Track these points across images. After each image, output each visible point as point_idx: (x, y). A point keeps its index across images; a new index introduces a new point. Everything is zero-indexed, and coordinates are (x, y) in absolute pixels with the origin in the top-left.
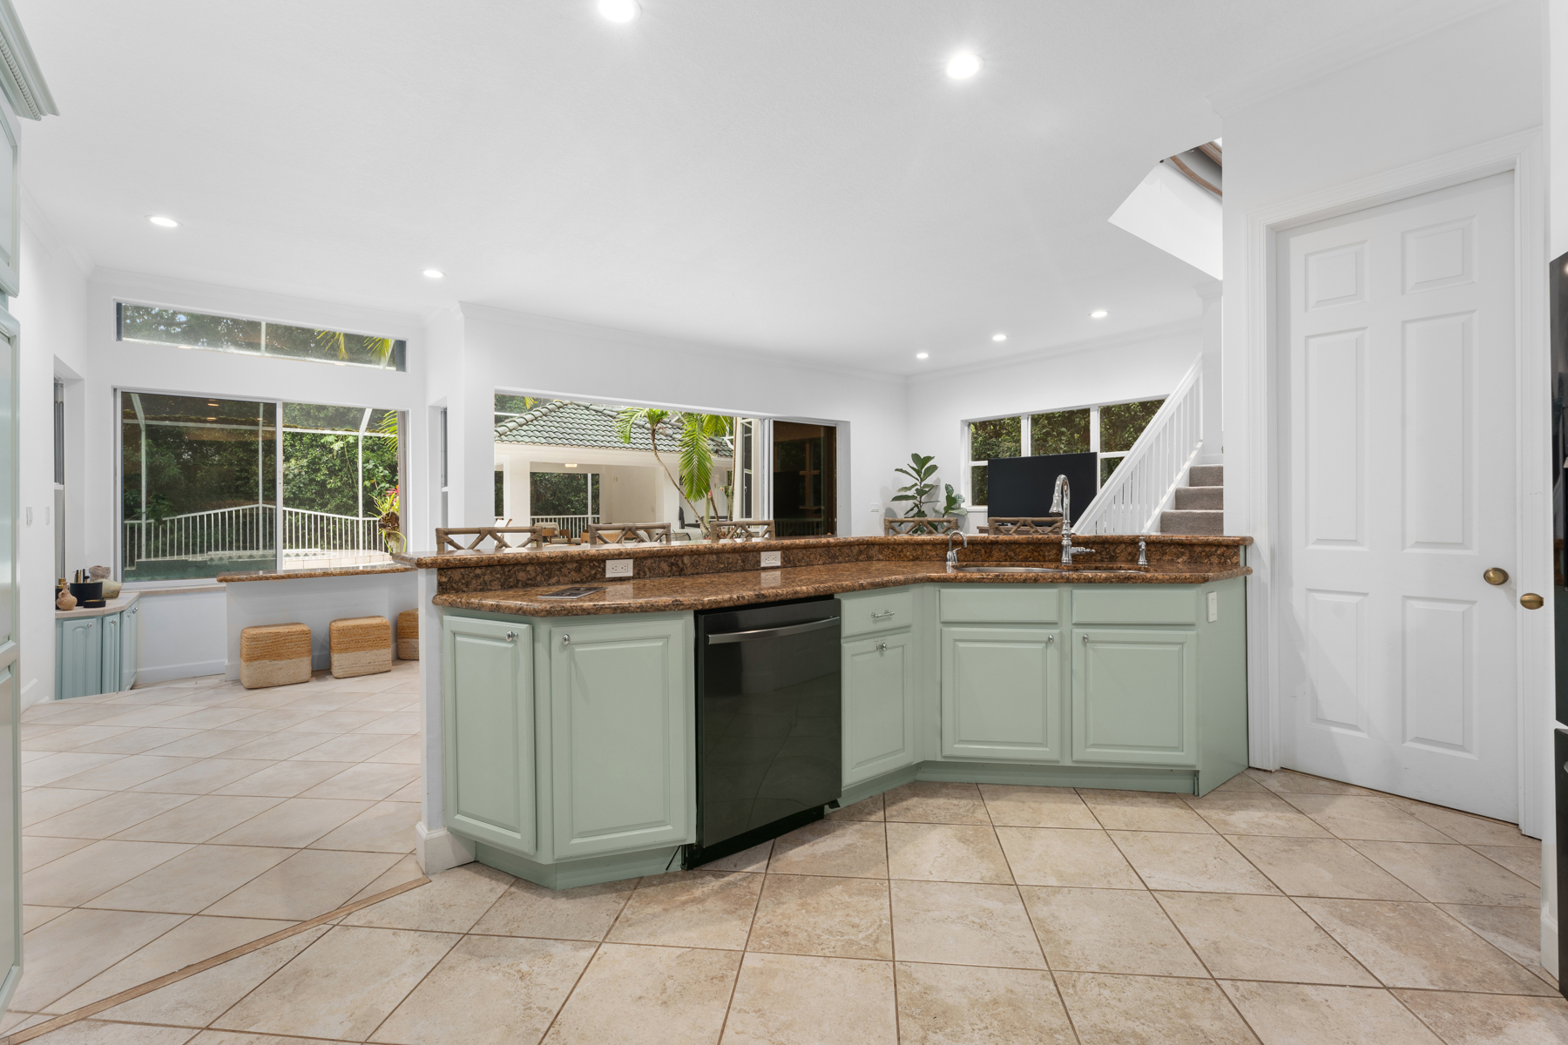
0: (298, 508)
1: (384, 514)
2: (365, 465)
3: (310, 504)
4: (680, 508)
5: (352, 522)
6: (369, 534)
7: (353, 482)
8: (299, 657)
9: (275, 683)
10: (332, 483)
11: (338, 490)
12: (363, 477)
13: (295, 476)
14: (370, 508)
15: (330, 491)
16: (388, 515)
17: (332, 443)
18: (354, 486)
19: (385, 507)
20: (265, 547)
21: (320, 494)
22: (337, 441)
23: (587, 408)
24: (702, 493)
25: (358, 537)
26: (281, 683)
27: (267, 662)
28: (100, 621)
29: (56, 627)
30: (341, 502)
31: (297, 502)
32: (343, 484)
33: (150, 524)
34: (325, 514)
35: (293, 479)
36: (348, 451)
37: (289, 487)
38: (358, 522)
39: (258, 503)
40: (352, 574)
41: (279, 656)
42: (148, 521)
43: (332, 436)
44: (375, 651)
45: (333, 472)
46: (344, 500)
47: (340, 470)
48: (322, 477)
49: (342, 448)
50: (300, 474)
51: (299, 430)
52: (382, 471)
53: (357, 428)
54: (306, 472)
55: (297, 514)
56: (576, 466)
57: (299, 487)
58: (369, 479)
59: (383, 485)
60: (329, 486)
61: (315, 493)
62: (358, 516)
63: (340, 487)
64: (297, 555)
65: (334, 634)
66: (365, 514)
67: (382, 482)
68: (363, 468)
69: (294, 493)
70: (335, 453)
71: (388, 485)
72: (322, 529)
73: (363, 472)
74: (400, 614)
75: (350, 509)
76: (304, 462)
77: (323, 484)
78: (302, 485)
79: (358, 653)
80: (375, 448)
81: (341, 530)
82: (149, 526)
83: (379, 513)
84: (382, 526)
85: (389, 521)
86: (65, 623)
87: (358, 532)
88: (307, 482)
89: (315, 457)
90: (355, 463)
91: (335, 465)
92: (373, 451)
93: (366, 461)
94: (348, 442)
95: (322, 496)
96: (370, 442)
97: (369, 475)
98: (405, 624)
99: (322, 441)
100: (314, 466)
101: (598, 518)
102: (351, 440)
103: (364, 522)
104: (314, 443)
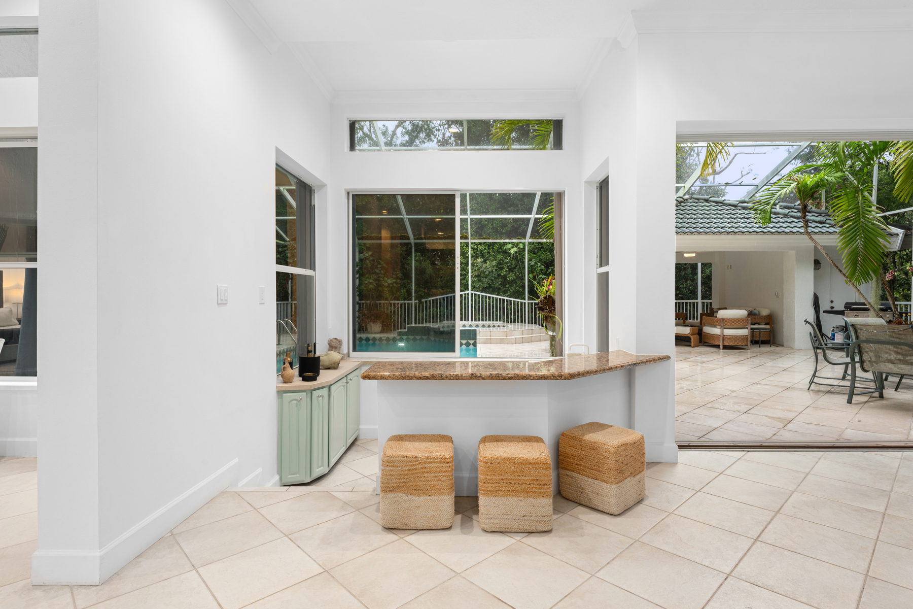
0: (491, 294)
1: (542, 297)
2: (530, 262)
3: (497, 291)
4: (815, 294)
5: (521, 303)
6: (532, 312)
7: (522, 276)
8: (440, 494)
9: (413, 525)
10: (511, 277)
11: (513, 281)
12: (528, 272)
13: (490, 273)
14: (533, 293)
15: (510, 282)
16: (545, 298)
17: (510, 249)
18: (523, 278)
19: (543, 291)
20: (472, 320)
21: (503, 284)
22: (513, 247)
23: (707, 201)
24: (868, 274)
25: (525, 314)
26: (420, 526)
27: (403, 495)
28: (309, 395)
29: (278, 399)
30: (516, 289)
31: (491, 290)
32: (517, 278)
33: (416, 303)
34: (505, 298)
35: (488, 275)
36: (519, 254)
37: (486, 280)
38: (525, 303)
39: (468, 290)
40: (505, 379)
41: (416, 490)
42: (416, 301)
43: (511, 244)
44: (531, 499)
45: (510, 270)
46: (517, 288)
47: (515, 268)
48: (505, 273)
49: (516, 252)
50: (492, 271)
51: (491, 241)
52: (540, 266)
53: (524, 237)
54: (496, 270)
55: (489, 297)
56: (694, 255)
57: (492, 280)
58: (532, 272)
59: (540, 276)
60: (508, 279)
61: (501, 284)
62: (525, 300)
63: (514, 280)
64: (489, 326)
65: (481, 467)
66: (529, 299)
67: (540, 274)
68: (529, 264)
69: (489, 284)
70: (512, 256)
71: (543, 276)
72: (504, 308)
73: (528, 268)
74: (563, 434)
75: (520, 295)
76: (494, 263)
77: (505, 277)
78: (493, 279)
79: (510, 498)
80: (536, 251)
81: (514, 309)
82: (416, 304)
83: (538, 297)
84: (541, 309)
85: (546, 304)
86: (284, 395)
87: (525, 311)
88: (496, 276)
89: (501, 260)
90: (523, 263)
91: (512, 264)
92: (534, 253)
93: (530, 260)
94: (519, 248)
95: (504, 286)
96: (533, 246)
97: (532, 270)
98: (569, 450)
99: (504, 248)
100: (500, 266)
101: (711, 303)
102: (521, 246)
103: (528, 303)
104: (500, 250)
